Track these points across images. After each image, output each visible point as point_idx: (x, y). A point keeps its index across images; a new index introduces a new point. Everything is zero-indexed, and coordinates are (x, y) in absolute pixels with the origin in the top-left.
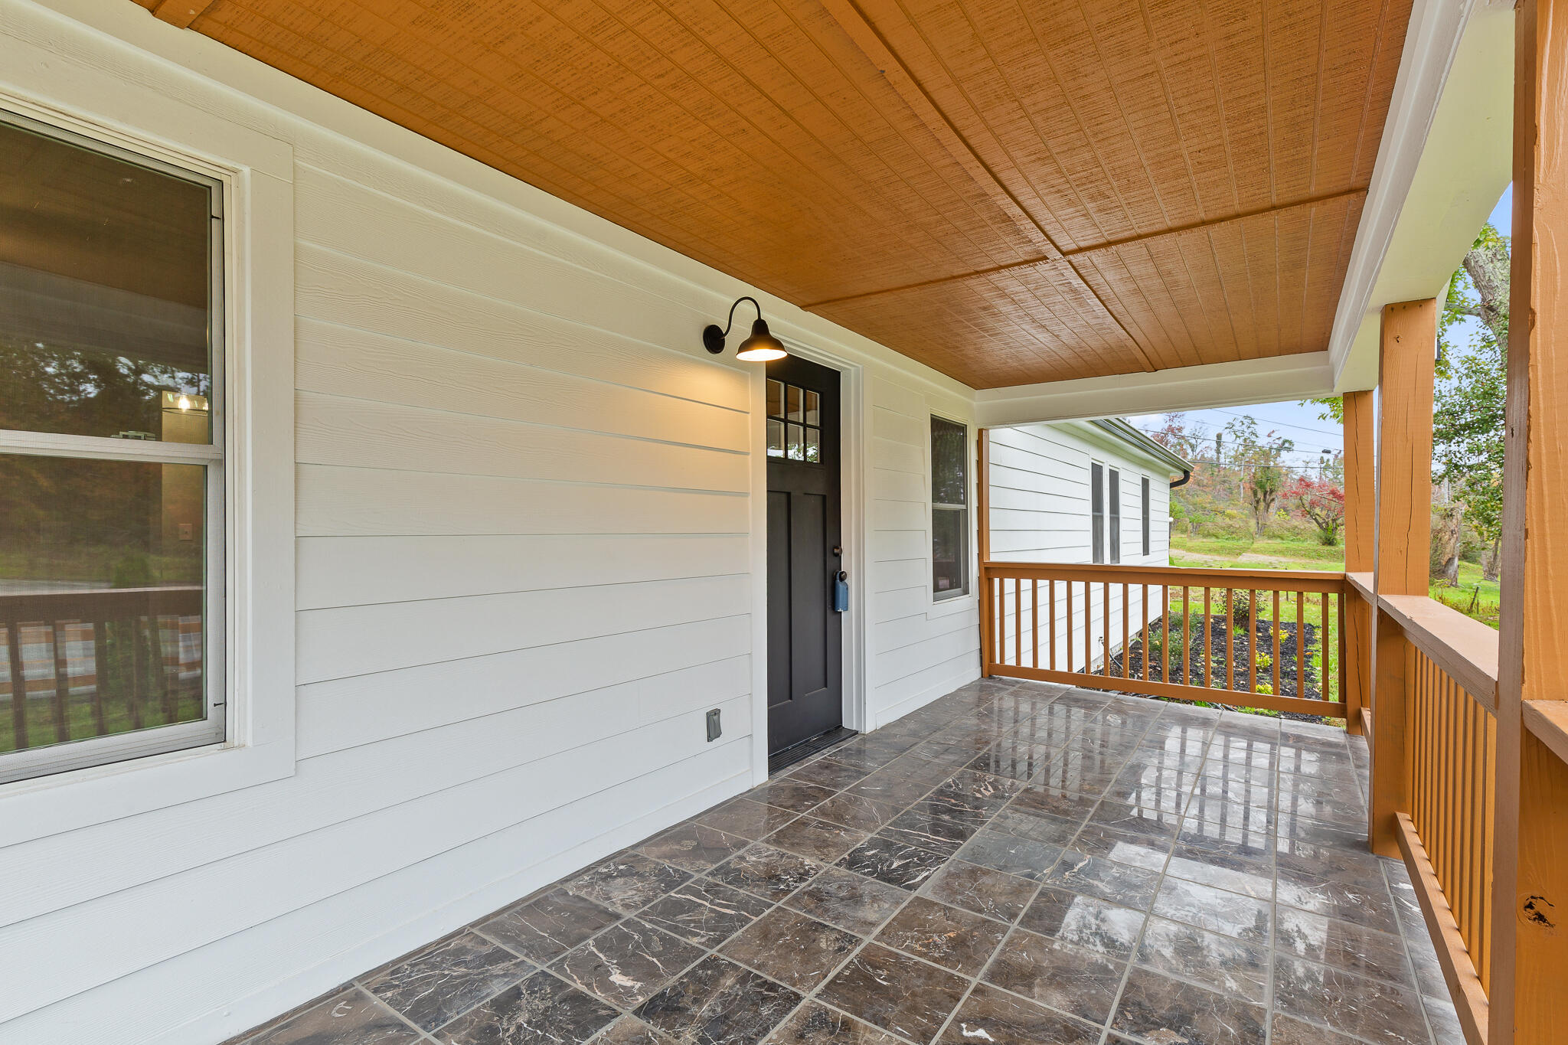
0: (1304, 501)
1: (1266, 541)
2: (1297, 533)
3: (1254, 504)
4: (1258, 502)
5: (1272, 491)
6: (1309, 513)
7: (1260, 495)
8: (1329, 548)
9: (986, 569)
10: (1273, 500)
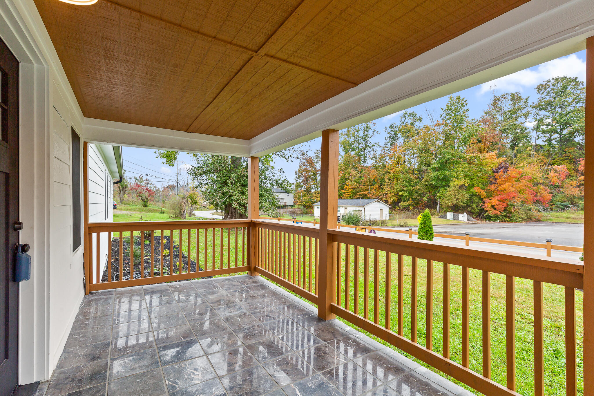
0: (138, 192)
1: (124, 206)
2: (134, 203)
3: (119, 192)
4: (120, 191)
5: (126, 187)
6: (139, 196)
7: (121, 189)
8: (146, 208)
9: (89, 227)
10: (126, 191)
